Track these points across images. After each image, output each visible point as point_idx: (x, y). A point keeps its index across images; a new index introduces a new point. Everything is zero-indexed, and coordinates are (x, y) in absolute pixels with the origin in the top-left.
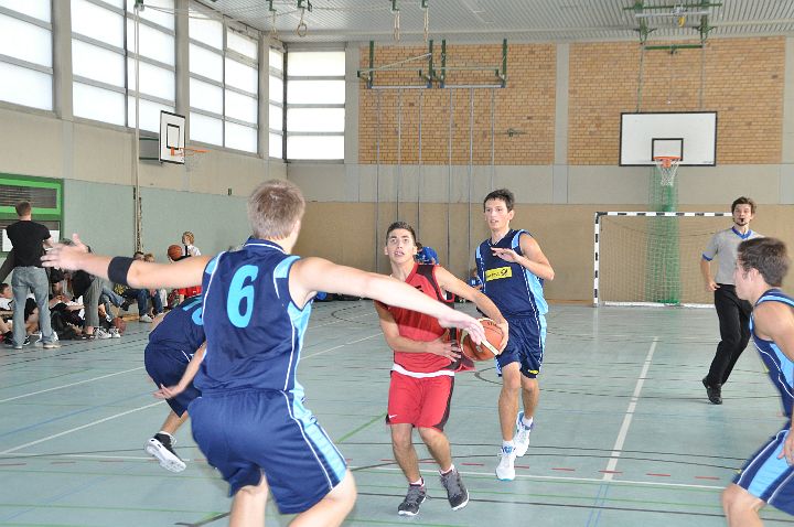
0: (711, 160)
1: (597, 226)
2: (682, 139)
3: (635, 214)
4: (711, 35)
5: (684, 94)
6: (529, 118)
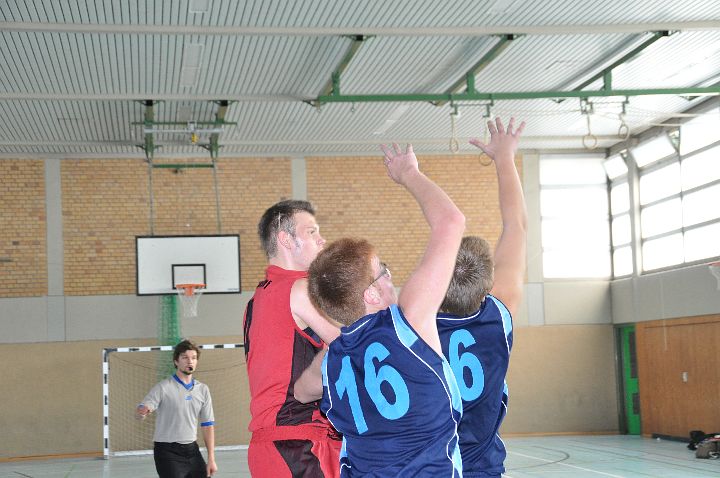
0: (235, 286)
1: (105, 365)
2: (204, 265)
3: (148, 349)
4: (222, 154)
5: (192, 216)
6: (15, 243)
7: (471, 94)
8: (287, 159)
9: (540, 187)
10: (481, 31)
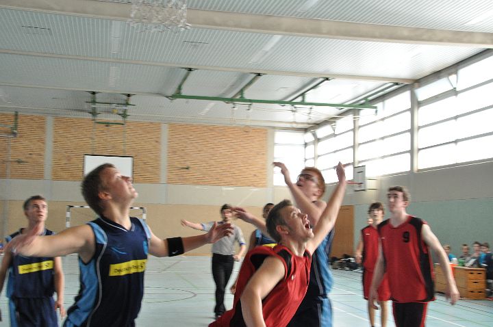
7: (242, 100)
8: (159, 123)
9: (275, 144)
10: (246, 71)
